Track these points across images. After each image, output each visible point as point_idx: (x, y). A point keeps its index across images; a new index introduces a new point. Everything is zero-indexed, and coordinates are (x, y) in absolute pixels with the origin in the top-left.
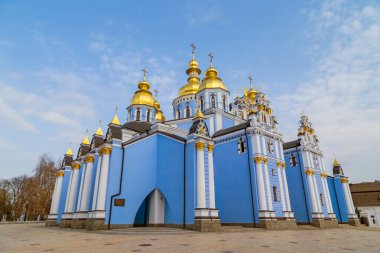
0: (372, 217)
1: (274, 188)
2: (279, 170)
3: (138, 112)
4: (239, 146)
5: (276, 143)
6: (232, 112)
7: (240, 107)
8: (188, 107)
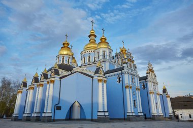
0: (181, 115)
1: (135, 101)
2: (137, 92)
3: (63, 58)
4: (118, 80)
5: (136, 78)
6: (114, 61)
7: (118, 58)
8: (89, 56)
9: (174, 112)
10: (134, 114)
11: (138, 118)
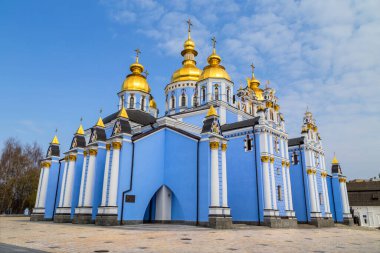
0: (364, 216)
1: (279, 187)
2: (284, 169)
3: (132, 98)
4: (246, 144)
5: (282, 141)
6: (235, 105)
7: (243, 100)
8: (183, 94)
9: (352, 212)
10: (277, 214)
11: (286, 223)
